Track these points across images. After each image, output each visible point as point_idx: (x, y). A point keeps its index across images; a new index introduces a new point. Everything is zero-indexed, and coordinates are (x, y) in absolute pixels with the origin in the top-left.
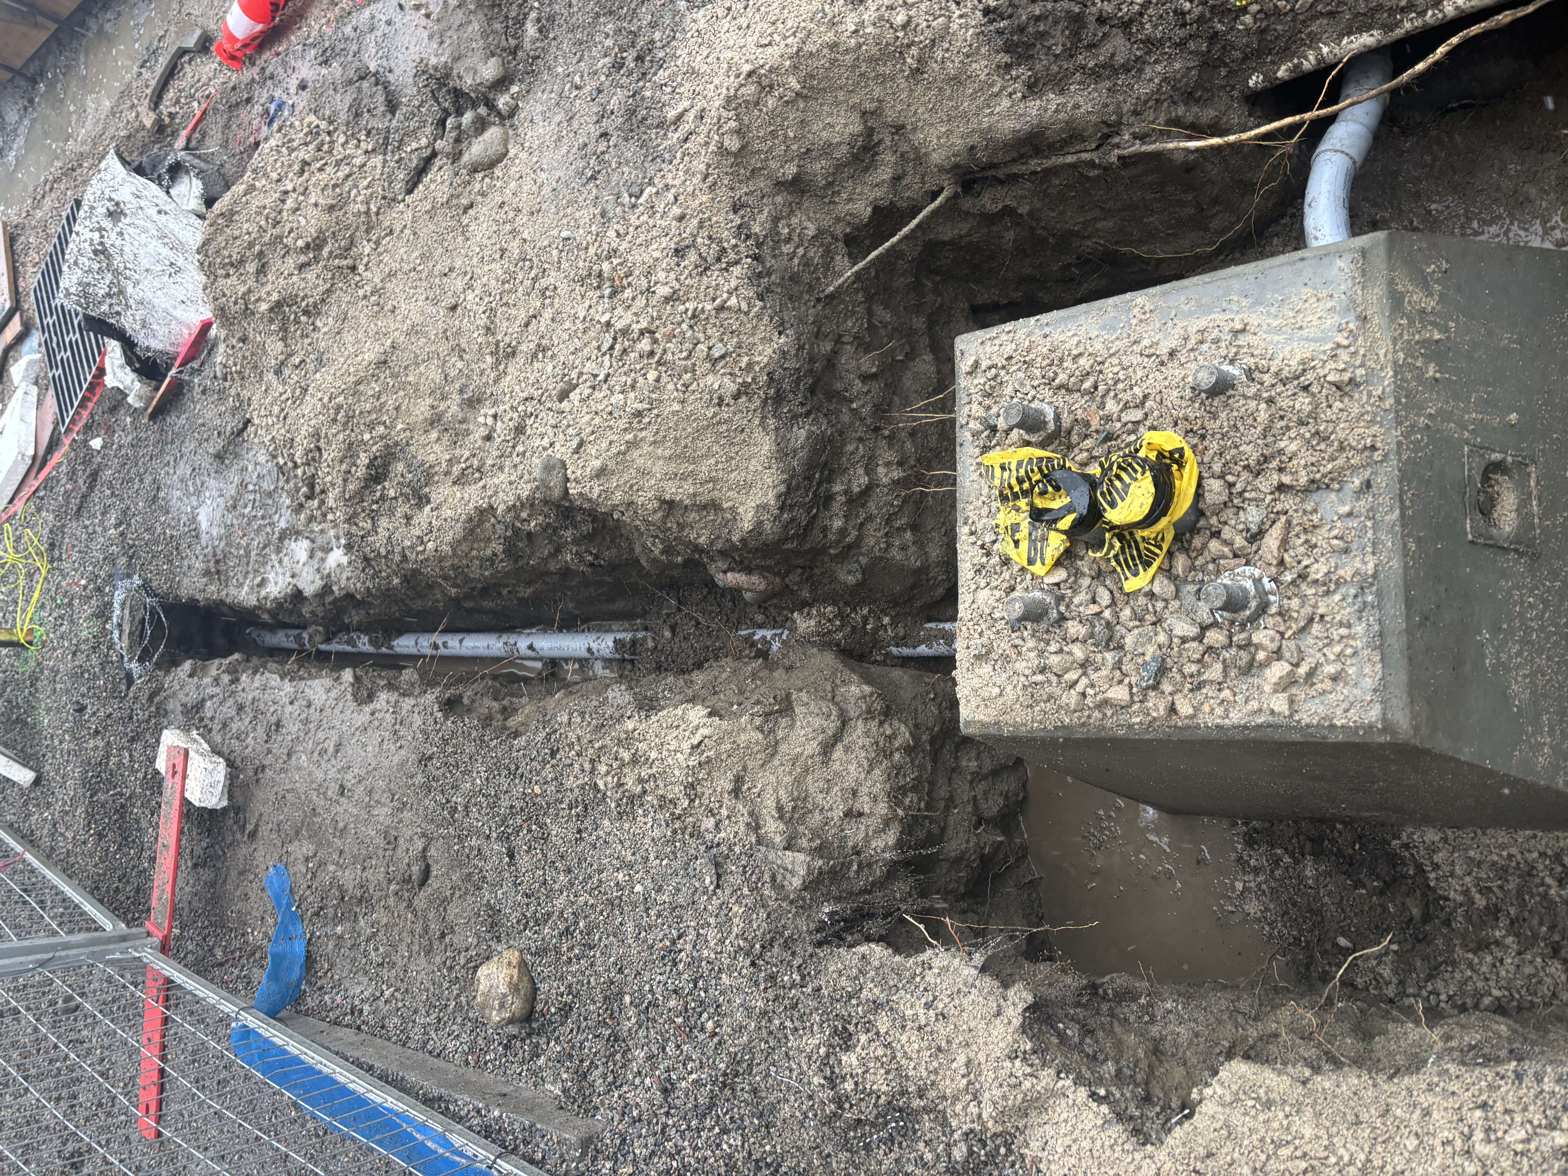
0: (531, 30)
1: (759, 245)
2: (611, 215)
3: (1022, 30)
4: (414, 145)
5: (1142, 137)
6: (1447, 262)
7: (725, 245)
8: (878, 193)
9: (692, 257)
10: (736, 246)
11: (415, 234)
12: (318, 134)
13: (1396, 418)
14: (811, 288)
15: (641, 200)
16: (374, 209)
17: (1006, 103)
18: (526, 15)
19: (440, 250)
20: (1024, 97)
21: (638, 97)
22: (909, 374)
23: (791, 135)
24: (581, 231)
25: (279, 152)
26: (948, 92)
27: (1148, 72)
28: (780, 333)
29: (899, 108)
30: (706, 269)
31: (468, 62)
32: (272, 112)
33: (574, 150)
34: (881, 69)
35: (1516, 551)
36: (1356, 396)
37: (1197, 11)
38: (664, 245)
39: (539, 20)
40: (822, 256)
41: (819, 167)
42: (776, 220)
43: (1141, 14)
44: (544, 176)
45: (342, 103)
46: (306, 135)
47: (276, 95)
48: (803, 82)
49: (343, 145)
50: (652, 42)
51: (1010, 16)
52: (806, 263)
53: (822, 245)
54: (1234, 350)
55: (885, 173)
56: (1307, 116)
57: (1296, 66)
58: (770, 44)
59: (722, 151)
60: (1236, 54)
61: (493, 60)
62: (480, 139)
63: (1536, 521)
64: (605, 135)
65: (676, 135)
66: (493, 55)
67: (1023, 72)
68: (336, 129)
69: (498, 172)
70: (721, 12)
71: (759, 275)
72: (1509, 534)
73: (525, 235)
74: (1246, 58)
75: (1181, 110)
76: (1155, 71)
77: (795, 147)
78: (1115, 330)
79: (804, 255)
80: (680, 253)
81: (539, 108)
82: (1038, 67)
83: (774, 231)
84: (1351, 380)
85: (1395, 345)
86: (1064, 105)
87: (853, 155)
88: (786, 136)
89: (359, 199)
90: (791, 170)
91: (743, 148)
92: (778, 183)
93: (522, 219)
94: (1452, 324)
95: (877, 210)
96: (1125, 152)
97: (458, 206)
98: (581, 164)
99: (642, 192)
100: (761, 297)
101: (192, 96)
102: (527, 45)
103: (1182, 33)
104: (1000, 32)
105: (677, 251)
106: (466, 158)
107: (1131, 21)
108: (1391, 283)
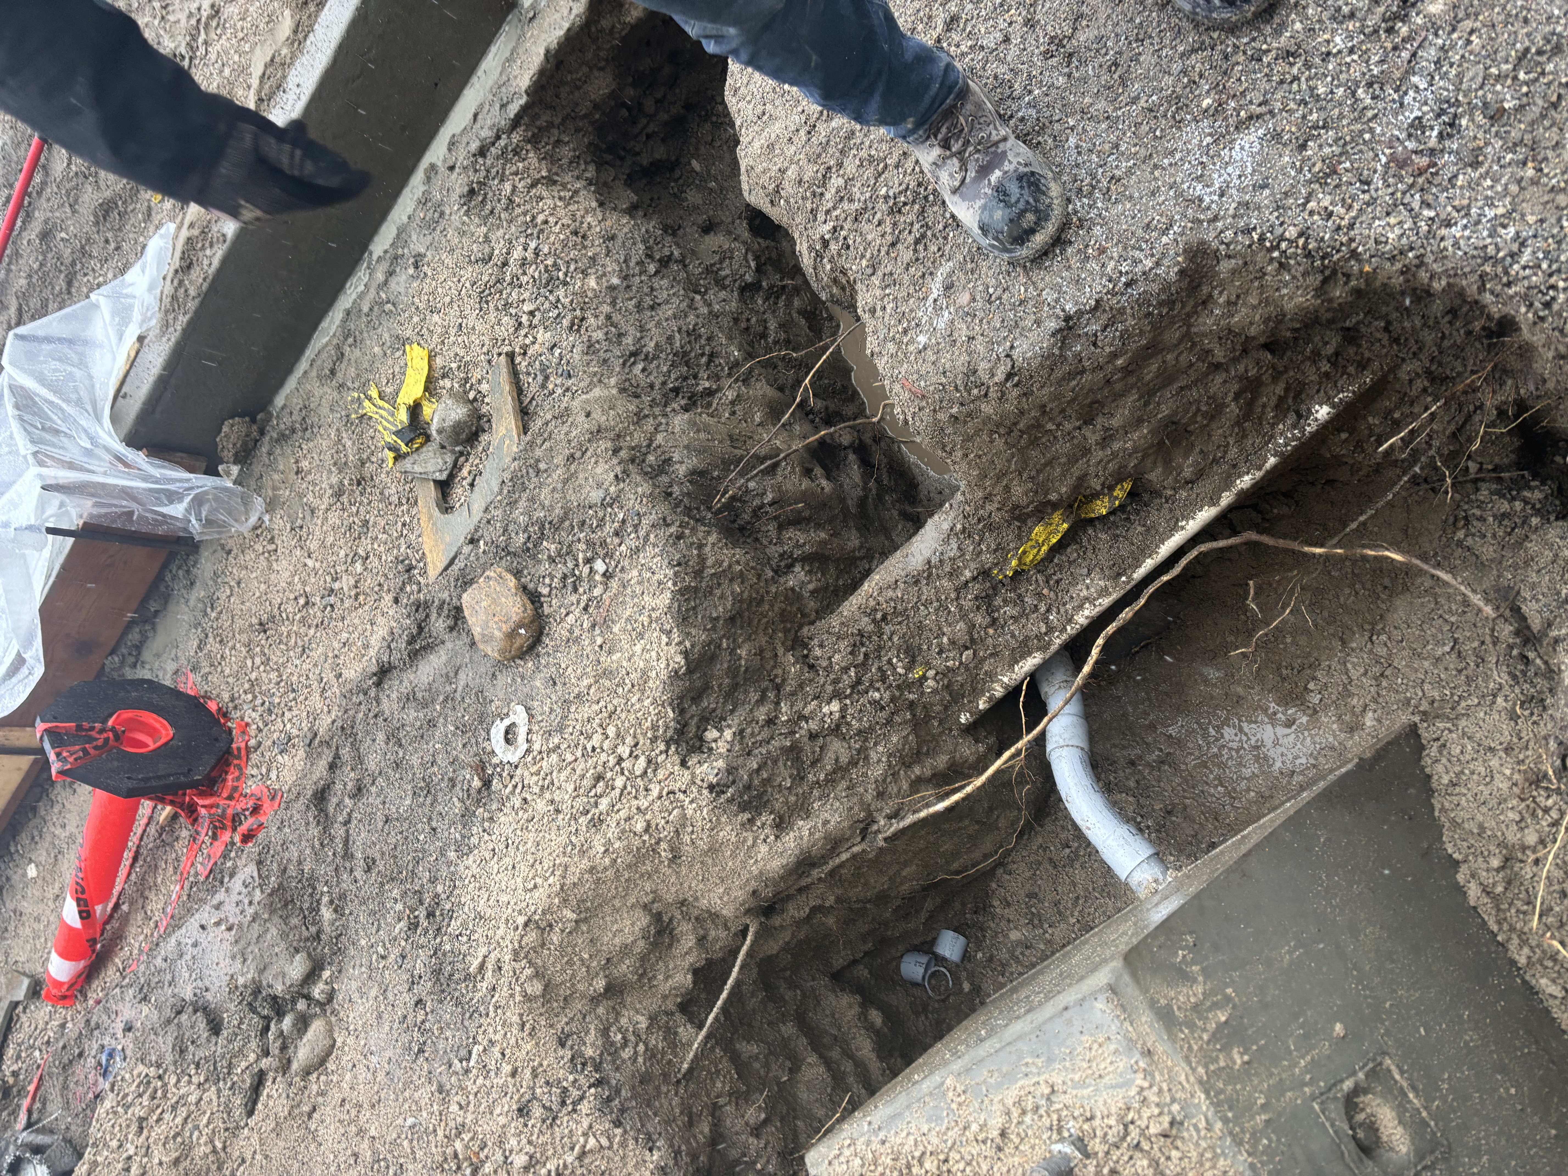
0: (327, 914)
1: (597, 1068)
2: (448, 1087)
3: (748, 787)
4: (244, 1064)
5: (895, 815)
6: (1191, 933)
7: (565, 1084)
8: (690, 959)
9: (537, 1112)
10: (576, 1081)
11: (266, 1157)
12: (149, 1083)
13: (1234, 1140)
14: (665, 1076)
15: (472, 1063)
16: (219, 1145)
17: (764, 849)
18: (319, 902)
19: (296, 1165)
20: (777, 837)
21: (439, 954)
22: (801, 1086)
23: (586, 956)
24: (424, 1114)
25: (115, 1113)
26: (710, 862)
27: (874, 757)
28: (651, 1150)
29: (673, 890)
30: (554, 1119)
31: (274, 969)
32: (104, 1062)
33: (396, 1026)
34: (643, 869)
35: (1424, 1168)
36: (1185, 1134)
37: (887, 695)
38: (506, 1108)
39: (331, 902)
40: (665, 1038)
41: (625, 968)
42: (605, 1032)
43: (843, 717)
44: (374, 1059)
45: (165, 1044)
46: (138, 1086)
47: (106, 1043)
48: (578, 910)
49: (175, 1085)
50: (437, 896)
51: (734, 782)
52: (651, 1054)
53: (660, 1028)
54: (1055, 1117)
55: (688, 941)
56: (1019, 745)
57: (990, 698)
58: (535, 887)
59: (527, 998)
60: (937, 708)
61: (298, 957)
62: (305, 1040)
63: (1424, 1114)
64: (419, 1002)
65: (485, 984)
66: (297, 951)
67: (767, 818)
68: (165, 1071)
69: (331, 1066)
70: (488, 856)
71: (609, 1100)
72: (1408, 1154)
73: (373, 1132)
74: (946, 708)
75: (917, 770)
76: (878, 753)
77: (595, 964)
78: (942, 1119)
79: (647, 1049)
80: (523, 1111)
81: (354, 985)
82: (777, 806)
83: (608, 1043)
84: (1172, 1123)
85: (1189, 1063)
86: (815, 827)
87: (651, 944)
88: (582, 960)
89: (202, 1141)
90: (600, 984)
91: (546, 986)
92: (592, 999)
93: (366, 1114)
94: (1229, 991)
95: (696, 972)
96: (888, 834)
97: (301, 1114)
98: (405, 1038)
99: (470, 1052)
100: (617, 1124)
101: (32, 1047)
102: (327, 929)
103: (884, 714)
104: (730, 801)
105: (520, 1110)
106: (295, 1066)
107: (838, 726)
108: (1152, 1003)
